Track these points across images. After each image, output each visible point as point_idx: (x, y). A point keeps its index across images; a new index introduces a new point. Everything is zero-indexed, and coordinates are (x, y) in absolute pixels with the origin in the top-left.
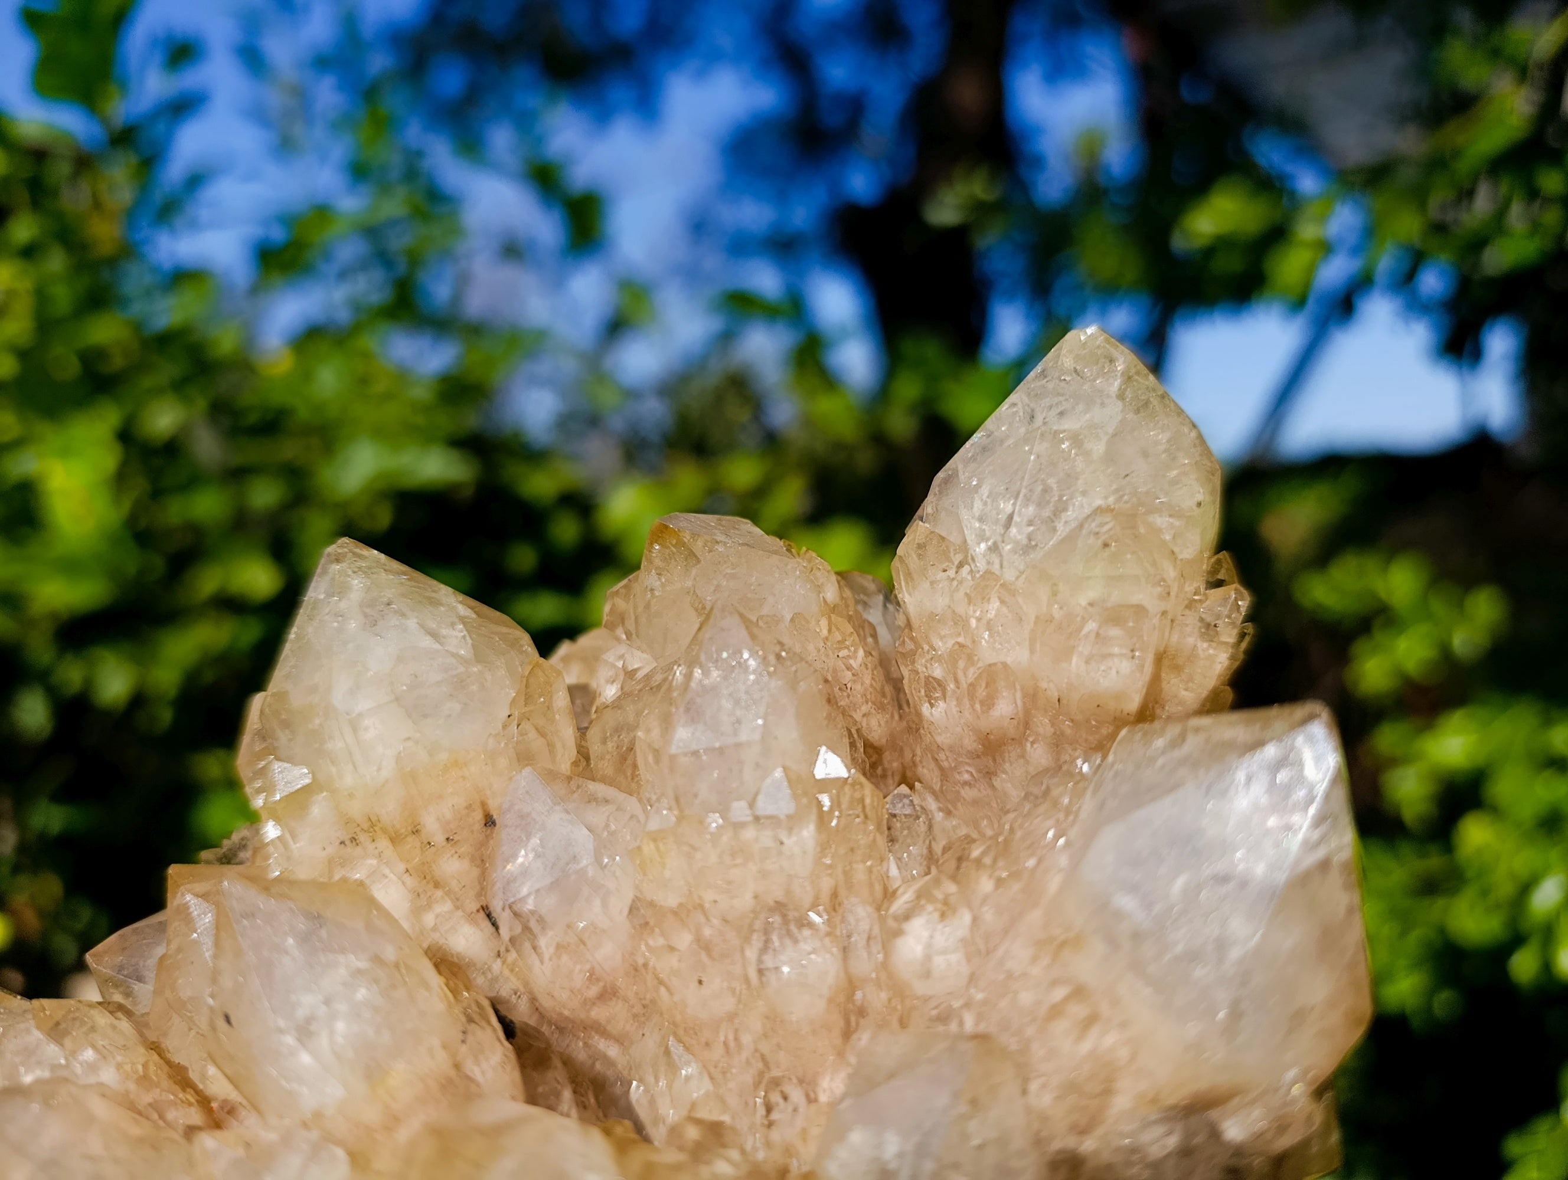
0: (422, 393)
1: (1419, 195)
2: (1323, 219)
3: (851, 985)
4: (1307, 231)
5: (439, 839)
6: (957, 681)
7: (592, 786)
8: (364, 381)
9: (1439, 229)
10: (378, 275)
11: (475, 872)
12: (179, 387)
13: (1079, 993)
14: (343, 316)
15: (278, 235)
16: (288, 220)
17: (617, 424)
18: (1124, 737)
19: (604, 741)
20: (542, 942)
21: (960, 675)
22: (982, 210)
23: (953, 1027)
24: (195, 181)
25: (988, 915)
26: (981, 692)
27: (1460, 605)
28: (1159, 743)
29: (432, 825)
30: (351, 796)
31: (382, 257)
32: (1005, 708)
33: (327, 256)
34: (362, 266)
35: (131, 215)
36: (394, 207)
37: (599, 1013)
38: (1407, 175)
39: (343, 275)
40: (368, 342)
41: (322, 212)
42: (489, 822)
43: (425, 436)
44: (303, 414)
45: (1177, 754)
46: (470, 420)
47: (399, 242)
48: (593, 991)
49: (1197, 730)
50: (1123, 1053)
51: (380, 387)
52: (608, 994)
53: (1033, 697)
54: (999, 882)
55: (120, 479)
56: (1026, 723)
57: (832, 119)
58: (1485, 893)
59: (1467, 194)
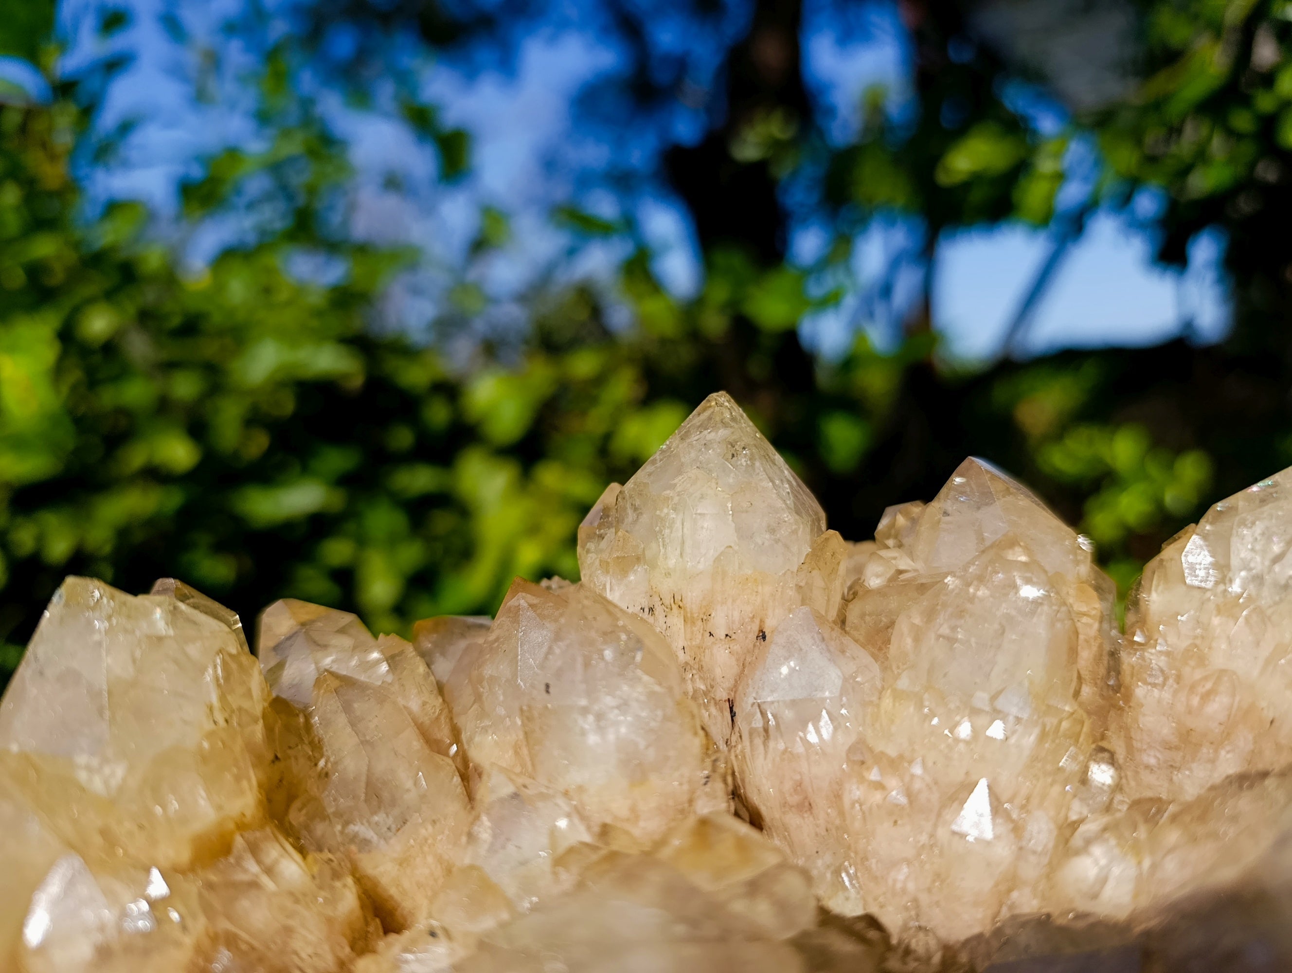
0: (316, 298)
1: (1136, 136)
2: (1058, 155)
4: (1046, 165)
8: (267, 291)
9: (1152, 160)
10: (281, 205)
12: (110, 296)
14: (251, 238)
15: (197, 172)
16: (205, 159)
17: (480, 326)
22: (778, 146)
24: (126, 127)
27: (1169, 466)
31: (284, 190)
33: (238, 191)
34: (267, 197)
35: (73, 154)
36: (293, 147)
38: (1125, 119)
39: (251, 206)
40: (274, 260)
41: (233, 153)
43: (319, 336)
44: (217, 318)
46: (356, 323)
47: (298, 179)
51: (283, 295)
55: (58, 371)
57: (662, 76)
59: (1175, 131)
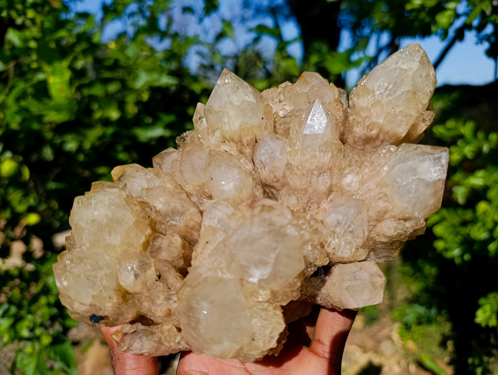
3: (331, 186)
5: (246, 144)
6: (364, 123)
7: (277, 135)
11: (252, 152)
13: (386, 195)
18: (403, 146)
19: (280, 125)
20: (266, 169)
21: (366, 122)
23: (354, 197)
25: (366, 176)
26: (370, 127)
28: (412, 149)
29: (245, 141)
30: (227, 132)
32: (374, 132)
37: (275, 184)
42: (256, 141)
43: (161, 70)
45: (415, 152)
48: (275, 180)
49: (420, 148)
50: (391, 208)
52: (278, 181)
53: (381, 130)
54: (370, 171)
56: (378, 136)
58: (484, 225)
